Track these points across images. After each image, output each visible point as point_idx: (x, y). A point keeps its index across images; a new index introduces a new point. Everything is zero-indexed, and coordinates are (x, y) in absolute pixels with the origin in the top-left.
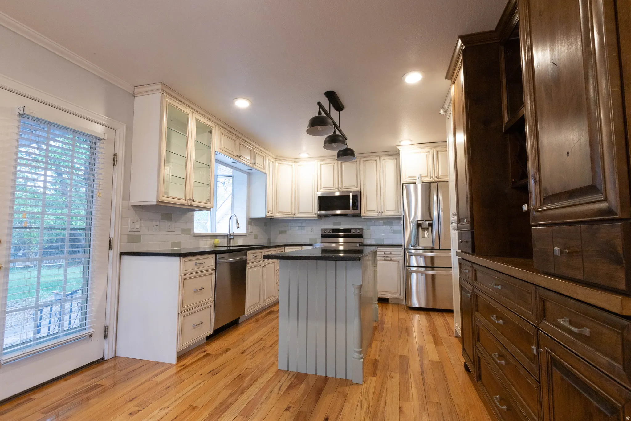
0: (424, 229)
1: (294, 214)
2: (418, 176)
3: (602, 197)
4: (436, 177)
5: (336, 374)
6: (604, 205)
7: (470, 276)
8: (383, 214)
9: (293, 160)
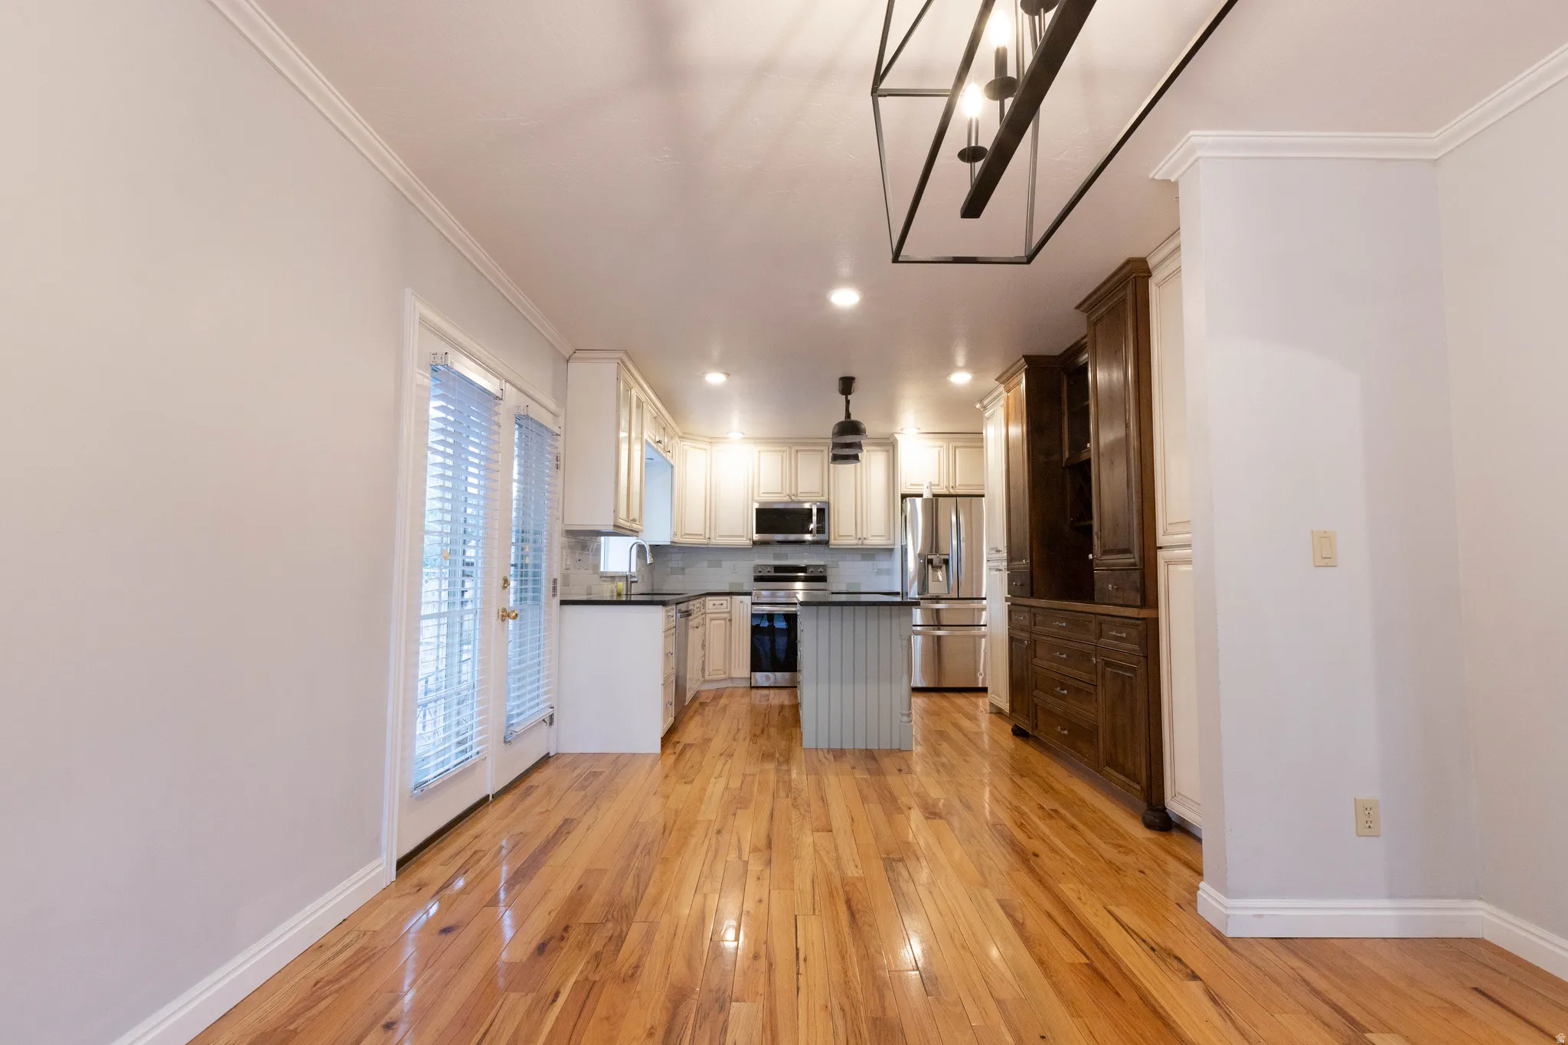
0: (936, 568)
1: (709, 538)
2: (926, 485)
3: (1132, 556)
4: (952, 487)
5: (879, 745)
6: (1133, 560)
7: (1027, 624)
8: (866, 542)
9: (710, 440)
